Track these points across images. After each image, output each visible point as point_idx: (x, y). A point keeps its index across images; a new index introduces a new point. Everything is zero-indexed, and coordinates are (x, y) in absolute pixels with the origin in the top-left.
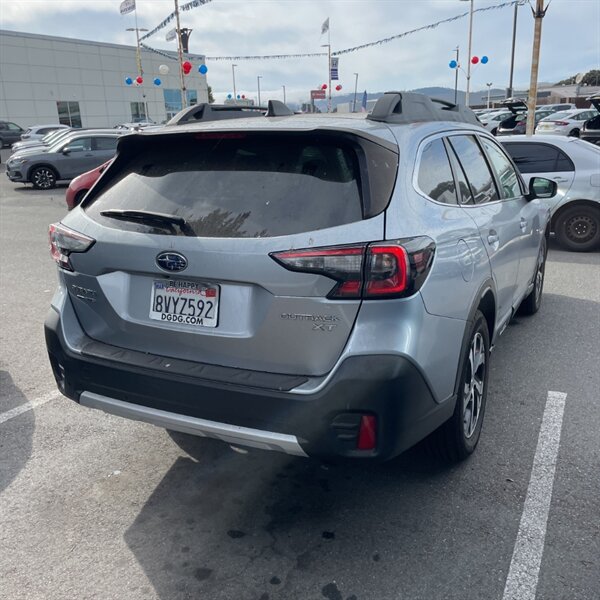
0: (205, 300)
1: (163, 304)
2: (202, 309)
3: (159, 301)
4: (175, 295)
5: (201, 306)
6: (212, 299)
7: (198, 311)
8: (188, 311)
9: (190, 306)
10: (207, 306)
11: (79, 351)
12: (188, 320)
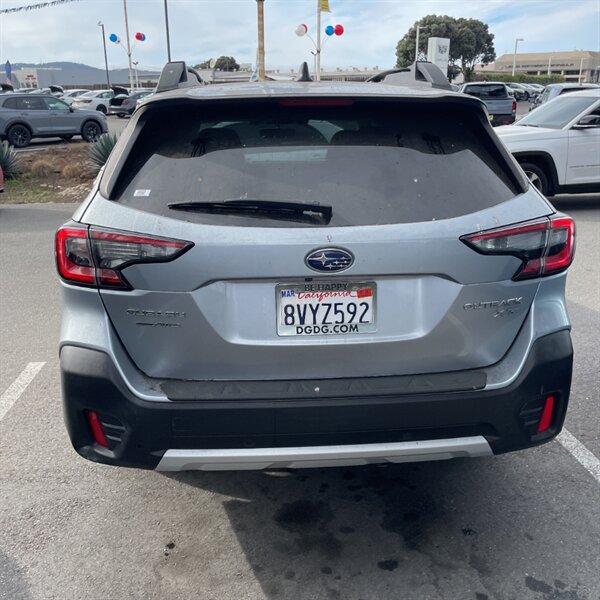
0: (358, 301)
1: (296, 315)
2: (354, 313)
3: (289, 311)
4: (314, 301)
5: (352, 309)
6: (369, 300)
7: (348, 317)
8: (333, 318)
9: (336, 312)
10: (361, 310)
11: (164, 398)
12: (337, 329)
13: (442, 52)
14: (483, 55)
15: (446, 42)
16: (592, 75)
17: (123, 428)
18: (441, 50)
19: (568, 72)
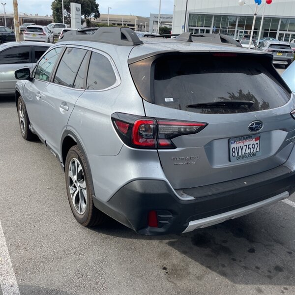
0: (255, 143)
1: (236, 152)
2: (254, 148)
3: (234, 150)
4: (241, 145)
5: (253, 146)
6: (258, 142)
7: (252, 150)
8: (248, 151)
9: (249, 148)
10: (256, 146)
11: (192, 198)
12: (250, 156)
13: (78, 11)
14: (94, 14)
15: (79, 6)
16: (139, 27)
17: (171, 216)
18: (77, 10)
19: (129, 25)
